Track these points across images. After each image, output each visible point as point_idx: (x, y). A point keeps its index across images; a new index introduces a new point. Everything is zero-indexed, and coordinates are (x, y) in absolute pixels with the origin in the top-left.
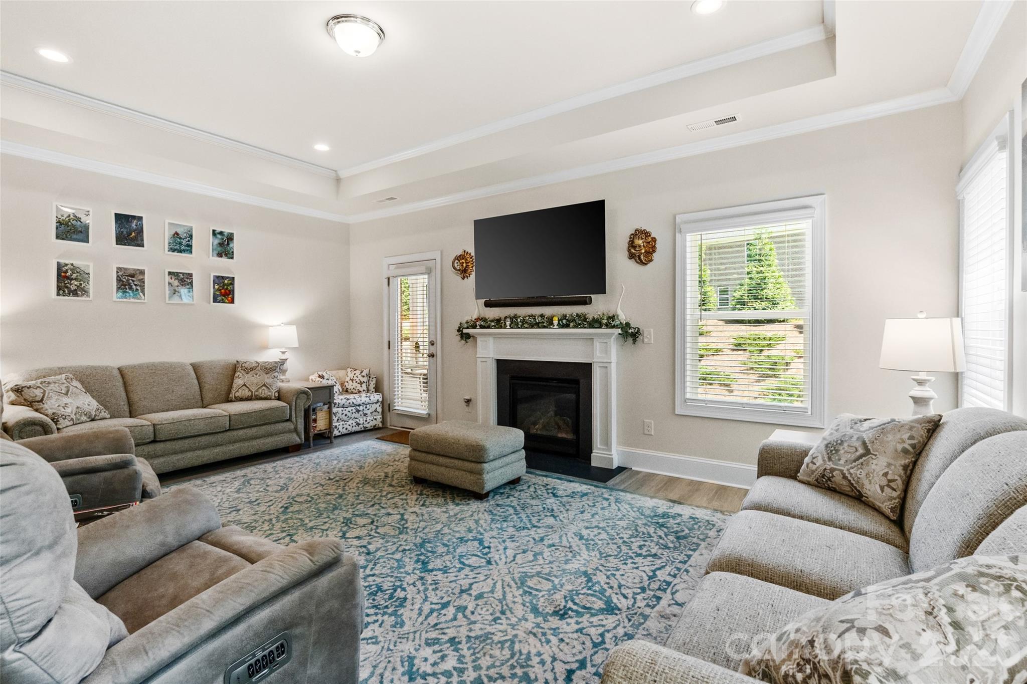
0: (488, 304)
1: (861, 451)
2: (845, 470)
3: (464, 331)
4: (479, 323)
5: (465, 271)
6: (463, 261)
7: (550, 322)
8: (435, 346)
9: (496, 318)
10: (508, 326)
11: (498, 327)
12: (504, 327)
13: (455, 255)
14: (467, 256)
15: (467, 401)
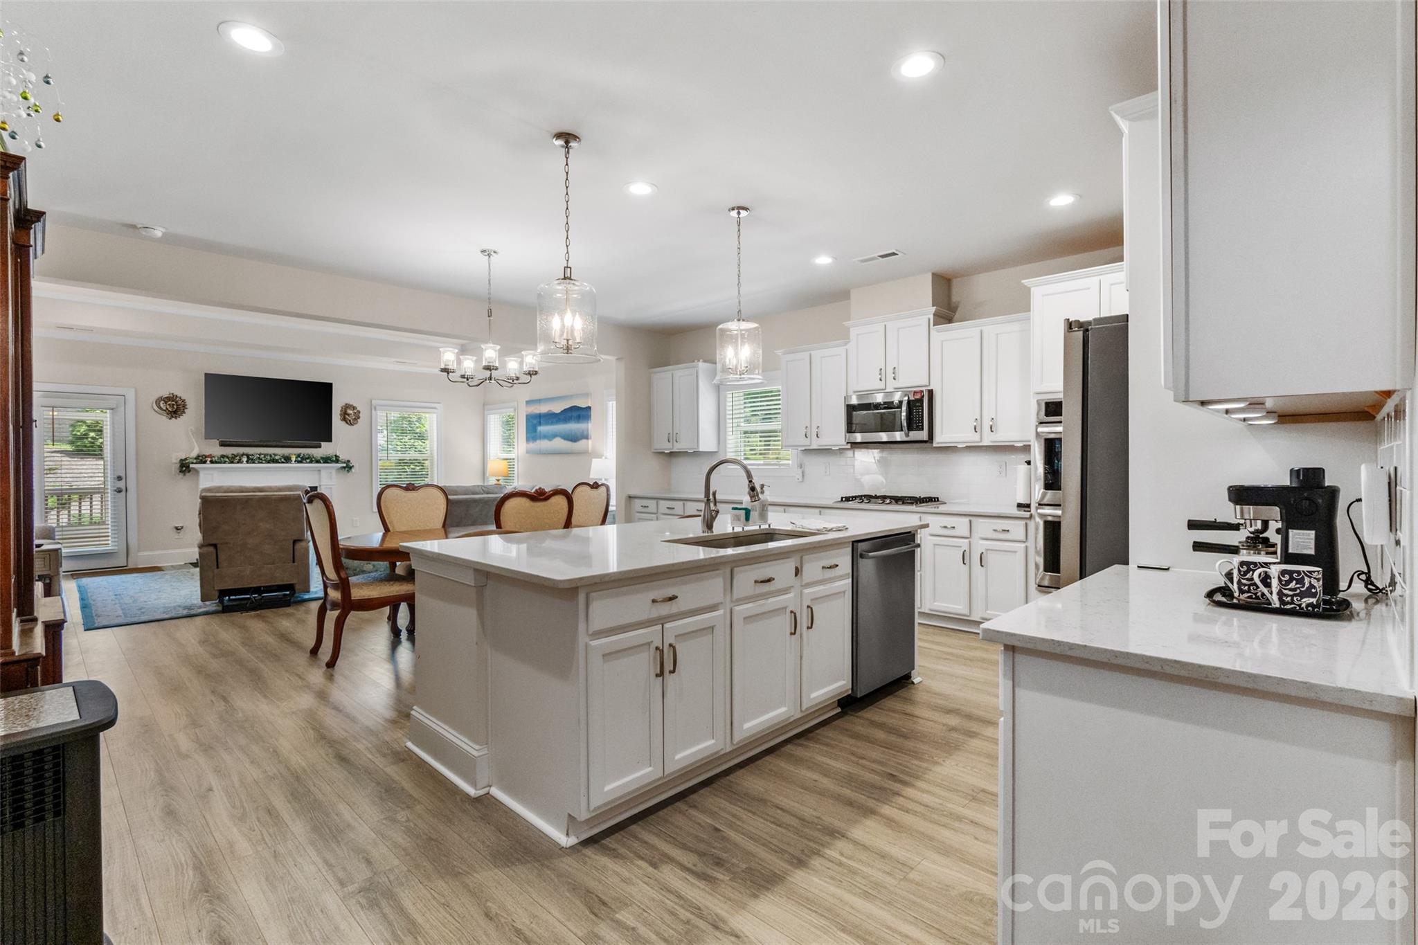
0: (223, 444)
3: (191, 466)
4: (209, 459)
5: (175, 412)
6: (174, 403)
7: (287, 459)
8: (124, 480)
9: (230, 456)
10: (245, 462)
11: (232, 462)
12: (238, 462)
13: (158, 396)
14: (177, 399)
15: (177, 529)
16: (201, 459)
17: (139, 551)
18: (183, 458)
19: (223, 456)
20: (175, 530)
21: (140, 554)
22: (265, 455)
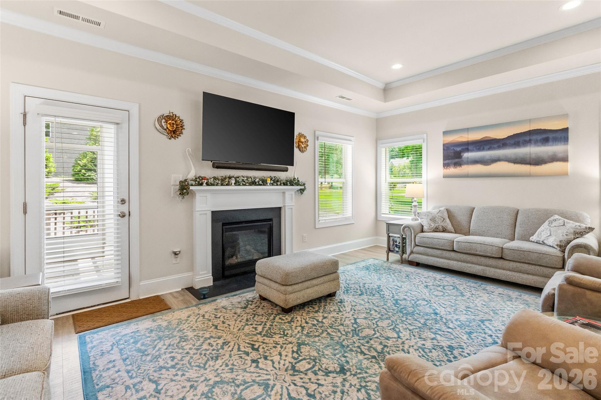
0: (217, 166)
1: (442, 219)
2: (442, 224)
3: (191, 188)
4: (206, 181)
5: (174, 132)
6: (173, 122)
7: (264, 182)
8: (127, 204)
9: (220, 178)
10: (233, 184)
11: (222, 185)
12: (227, 185)
13: (160, 114)
14: (176, 119)
15: (176, 254)
16: (199, 181)
17: (140, 281)
18: (182, 179)
19: (215, 178)
20: (173, 255)
21: (142, 283)
22: (248, 177)
